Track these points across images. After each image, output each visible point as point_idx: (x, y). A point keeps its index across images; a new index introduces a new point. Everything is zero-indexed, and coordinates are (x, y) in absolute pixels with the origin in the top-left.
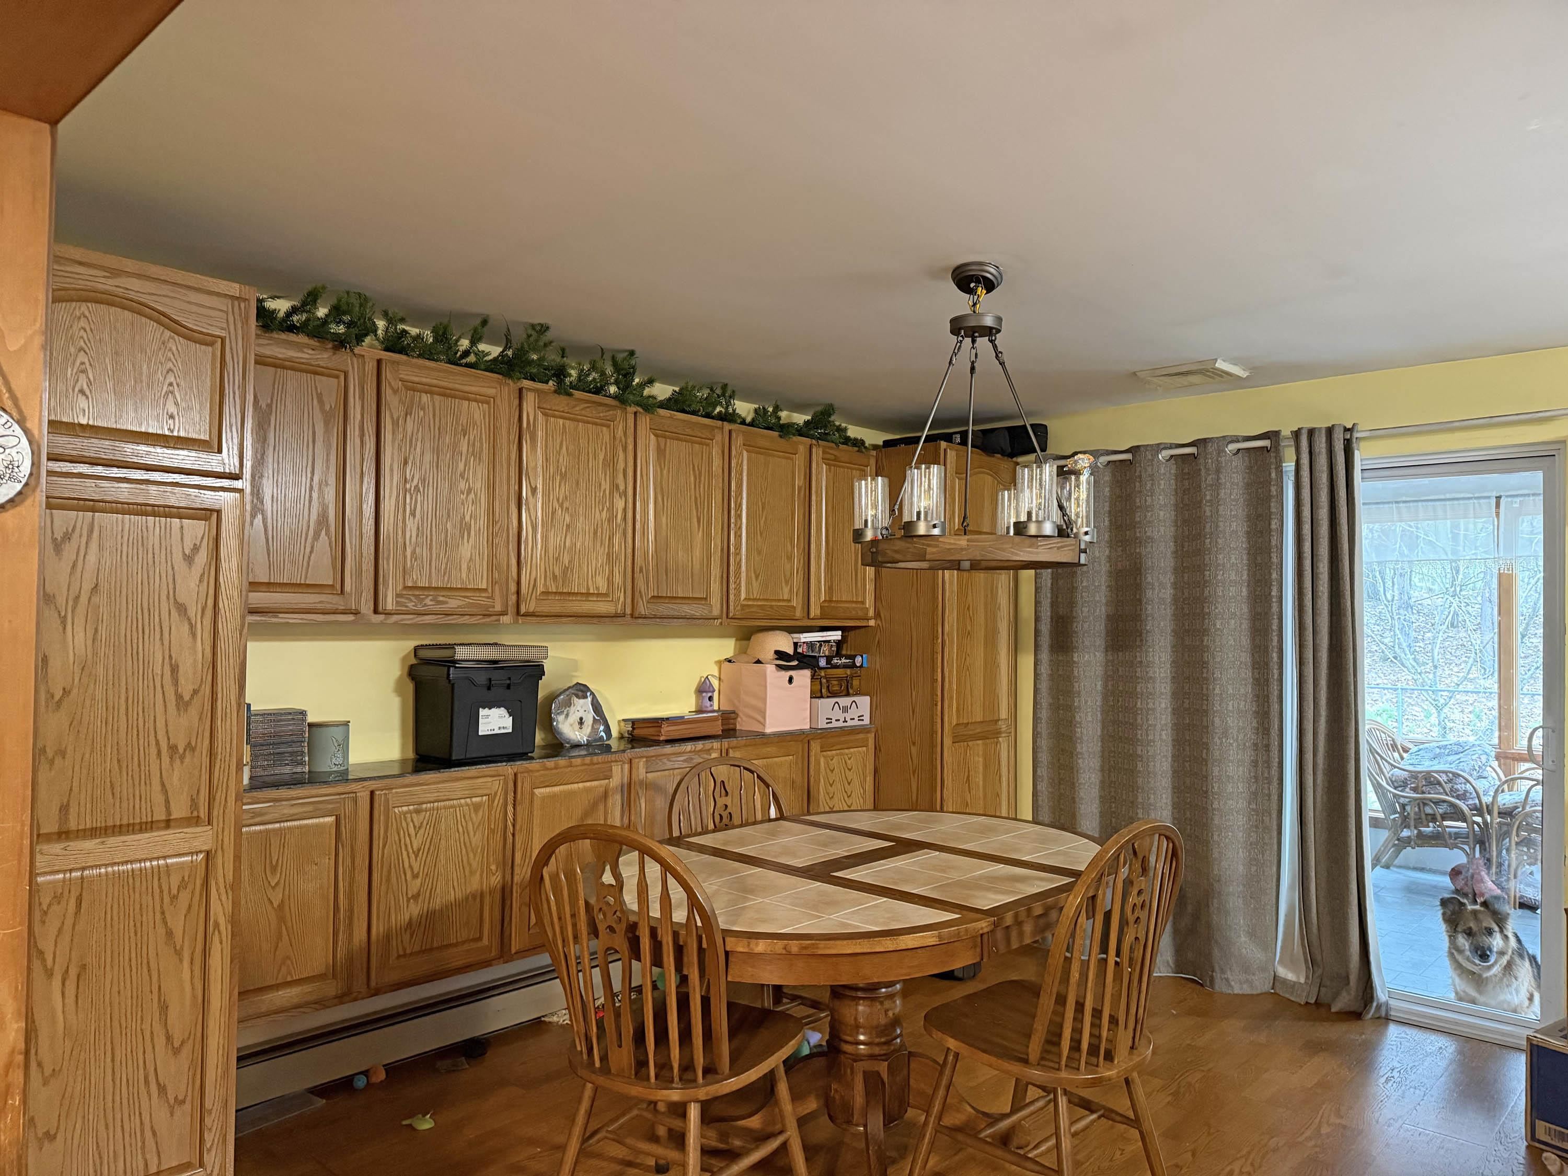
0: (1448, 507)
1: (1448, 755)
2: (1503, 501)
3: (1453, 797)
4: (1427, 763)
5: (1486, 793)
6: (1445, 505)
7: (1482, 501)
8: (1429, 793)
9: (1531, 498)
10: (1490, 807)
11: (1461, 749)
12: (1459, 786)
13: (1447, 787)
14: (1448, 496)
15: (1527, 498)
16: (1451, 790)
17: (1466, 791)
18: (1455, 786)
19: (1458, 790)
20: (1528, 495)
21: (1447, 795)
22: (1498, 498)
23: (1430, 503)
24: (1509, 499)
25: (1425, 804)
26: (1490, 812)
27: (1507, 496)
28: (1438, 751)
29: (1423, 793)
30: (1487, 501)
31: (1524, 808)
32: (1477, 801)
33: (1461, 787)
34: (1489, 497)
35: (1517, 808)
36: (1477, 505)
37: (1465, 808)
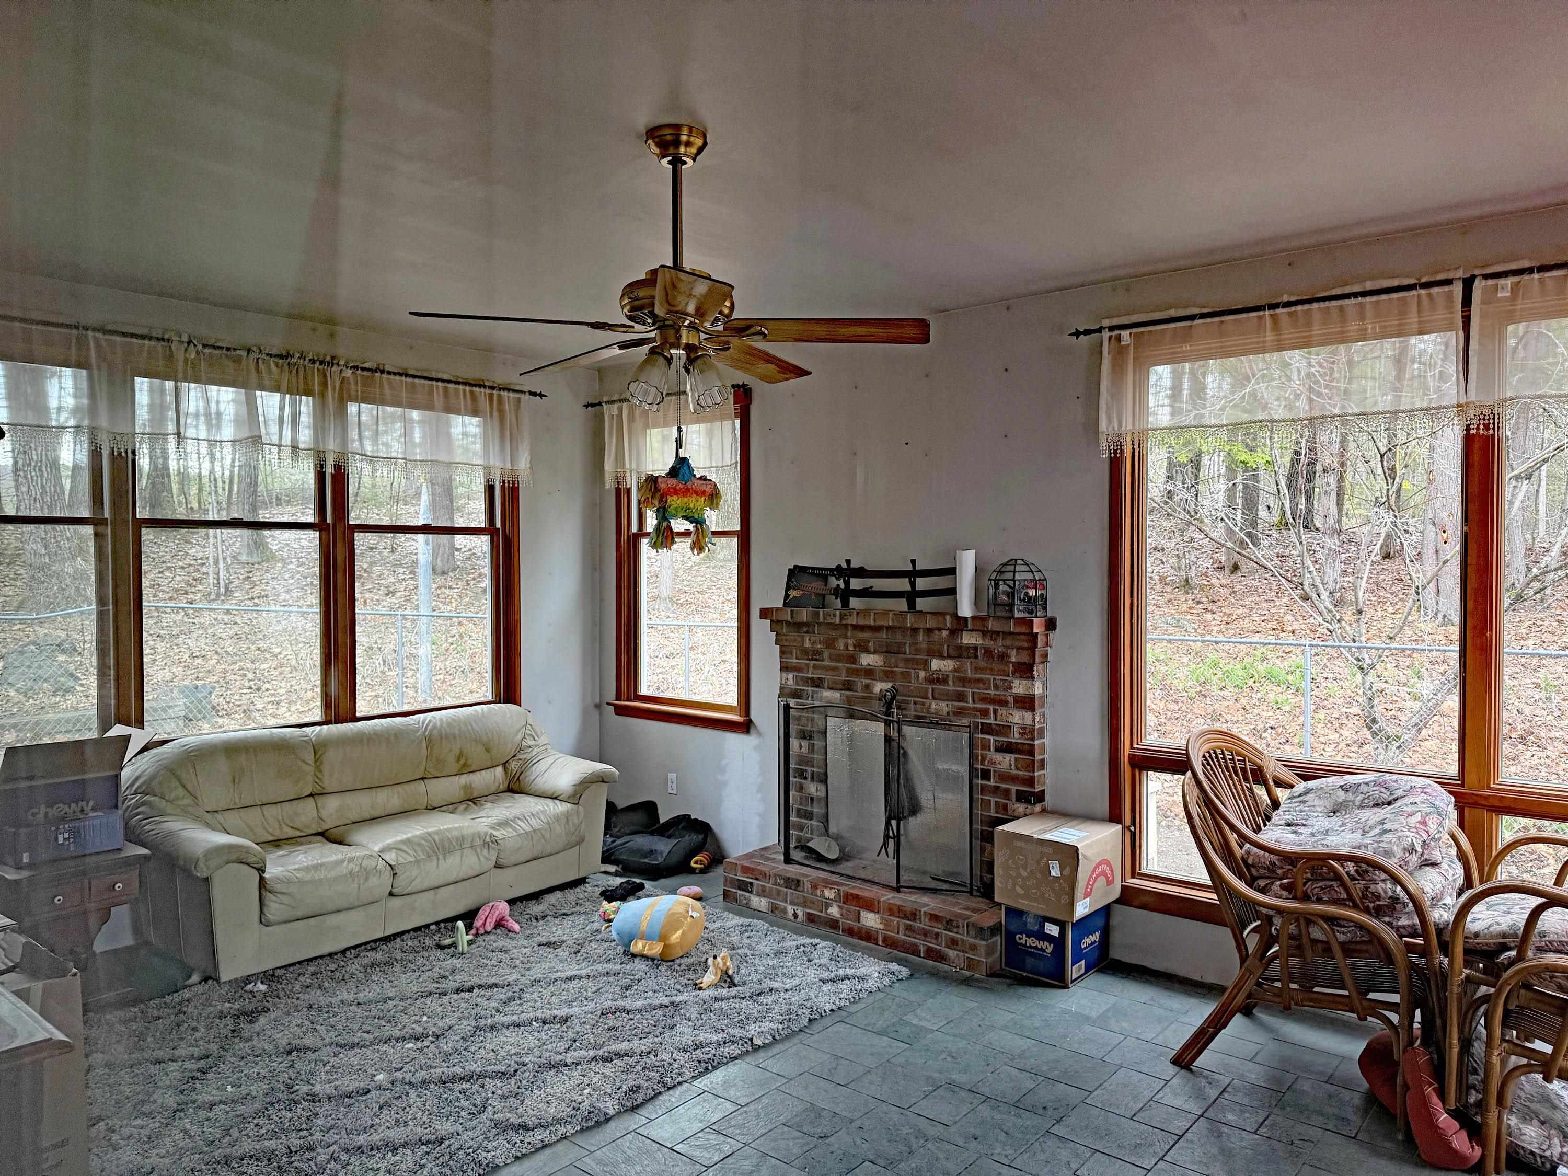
0: (1368, 307)
1: (1361, 807)
2: (1478, 285)
3: (1367, 911)
4: (1320, 822)
5: (1436, 900)
6: (1361, 305)
7: (1435, 290)
8: (1319, 900)
9: (1536, 276)
10: (1447, 937)
11: (1386, 796)
12: (1380, 887)
13: (1357, 888)
14: (1369, 286)
15: (1526, 277)
16: (1364, 896)
17: (1395, 899)
18: (1372, 888)
19: (1378, 897)
20: (1530, 270)
21: (1355, 907)
22: (1468, 283)
23: (1334, 303)
24: (1490, 282)
25: (1309, 922)
26: (1445, 948)
27: (1486, 277)
28: (1341, 795)
29: (1306, 898)
30: (1446, 288)
31: (1520, 958)
32: (1416, 921)
33: (1385, 887)
34: (1448, 282)
35: (1505, 948)
36: (1425, 302)
37: (1389, 936)
